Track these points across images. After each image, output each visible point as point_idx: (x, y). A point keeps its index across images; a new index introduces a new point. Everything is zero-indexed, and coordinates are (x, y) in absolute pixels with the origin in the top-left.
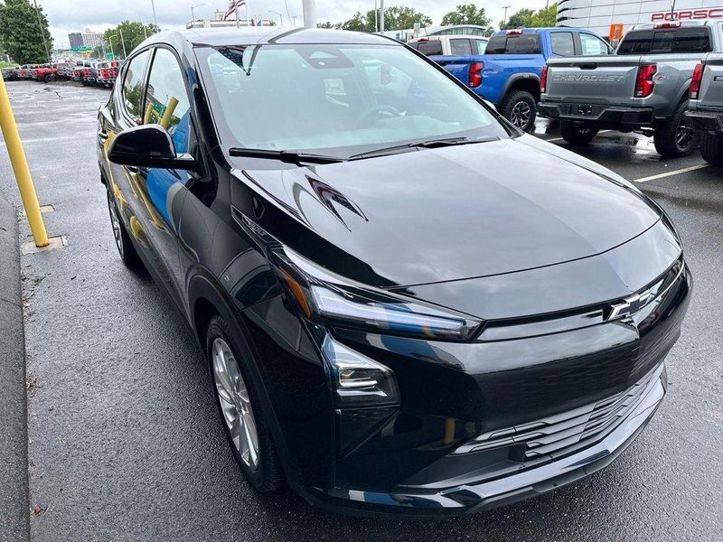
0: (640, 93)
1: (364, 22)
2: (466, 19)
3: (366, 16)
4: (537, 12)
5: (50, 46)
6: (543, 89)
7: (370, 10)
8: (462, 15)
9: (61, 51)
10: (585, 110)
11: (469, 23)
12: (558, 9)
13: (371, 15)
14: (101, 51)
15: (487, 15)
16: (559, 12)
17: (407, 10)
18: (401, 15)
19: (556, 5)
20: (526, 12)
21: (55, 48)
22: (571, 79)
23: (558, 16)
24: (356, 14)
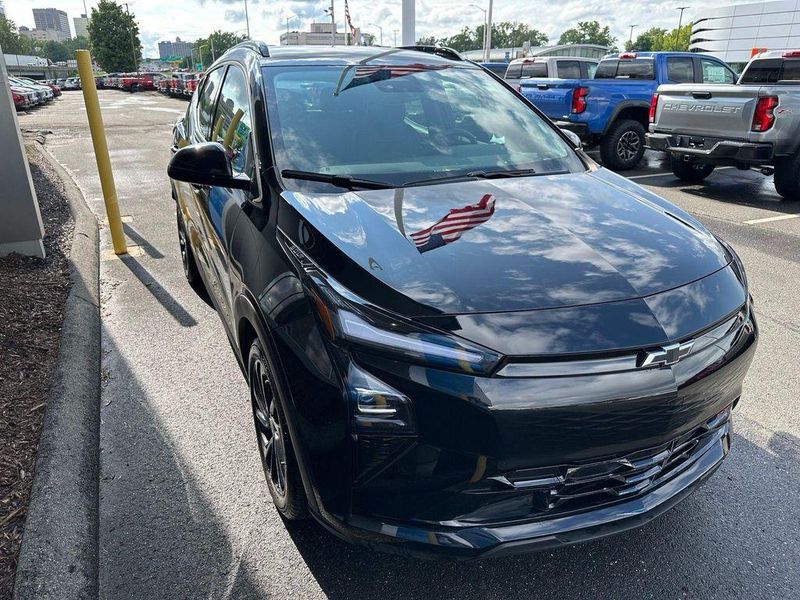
0: (758, 127)
1: (473, 38)
2: (588, 37)
3: (475, 31)
4: (670, 31)
5: (139, 55)
6: (651, 119)
7: (480, 25)
8: (583, 32)
9: (149, 60)
10: (697, 144)
11: (592, 41)
12: (694, 29)
13: (480, 31)
14: (190, 62)
15: (612, 34)
16: (694, 33)
17: (521, 26)
18: (514, 31)
19: (692, 25)
20: (656, 32)
21: (144, 57)
22: (683, 109)
23: (693, 38)
24: (464, 29)
